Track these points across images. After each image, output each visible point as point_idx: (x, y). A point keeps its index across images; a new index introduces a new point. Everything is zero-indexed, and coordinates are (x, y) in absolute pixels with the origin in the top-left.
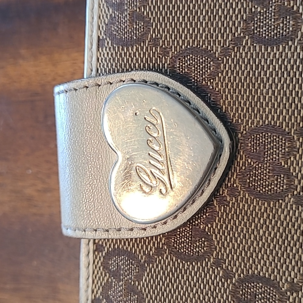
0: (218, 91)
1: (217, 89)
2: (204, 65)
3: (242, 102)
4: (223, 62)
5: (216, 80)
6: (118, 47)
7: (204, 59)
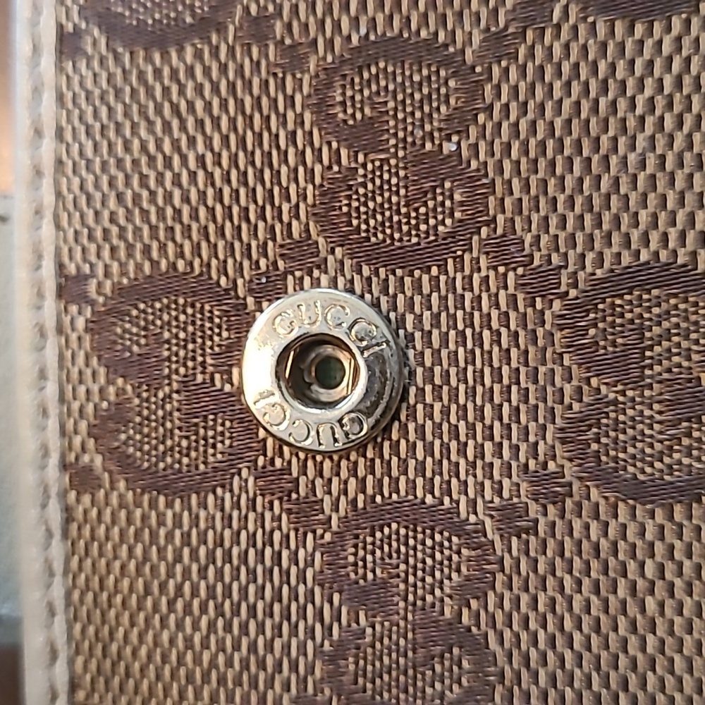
0: (478, 170)
1: (474, 164)
2: (425, 91)
3: (561, 198)
4: (490, 78)
5: (468, 137)
6: (132, 53)
7: (425, 72)
